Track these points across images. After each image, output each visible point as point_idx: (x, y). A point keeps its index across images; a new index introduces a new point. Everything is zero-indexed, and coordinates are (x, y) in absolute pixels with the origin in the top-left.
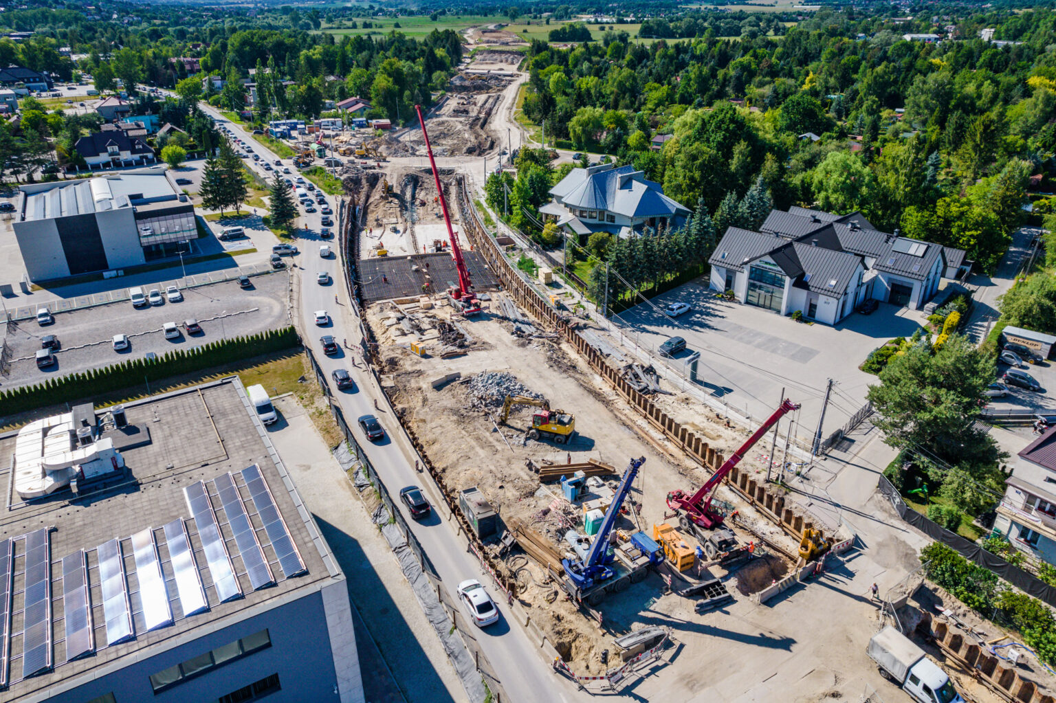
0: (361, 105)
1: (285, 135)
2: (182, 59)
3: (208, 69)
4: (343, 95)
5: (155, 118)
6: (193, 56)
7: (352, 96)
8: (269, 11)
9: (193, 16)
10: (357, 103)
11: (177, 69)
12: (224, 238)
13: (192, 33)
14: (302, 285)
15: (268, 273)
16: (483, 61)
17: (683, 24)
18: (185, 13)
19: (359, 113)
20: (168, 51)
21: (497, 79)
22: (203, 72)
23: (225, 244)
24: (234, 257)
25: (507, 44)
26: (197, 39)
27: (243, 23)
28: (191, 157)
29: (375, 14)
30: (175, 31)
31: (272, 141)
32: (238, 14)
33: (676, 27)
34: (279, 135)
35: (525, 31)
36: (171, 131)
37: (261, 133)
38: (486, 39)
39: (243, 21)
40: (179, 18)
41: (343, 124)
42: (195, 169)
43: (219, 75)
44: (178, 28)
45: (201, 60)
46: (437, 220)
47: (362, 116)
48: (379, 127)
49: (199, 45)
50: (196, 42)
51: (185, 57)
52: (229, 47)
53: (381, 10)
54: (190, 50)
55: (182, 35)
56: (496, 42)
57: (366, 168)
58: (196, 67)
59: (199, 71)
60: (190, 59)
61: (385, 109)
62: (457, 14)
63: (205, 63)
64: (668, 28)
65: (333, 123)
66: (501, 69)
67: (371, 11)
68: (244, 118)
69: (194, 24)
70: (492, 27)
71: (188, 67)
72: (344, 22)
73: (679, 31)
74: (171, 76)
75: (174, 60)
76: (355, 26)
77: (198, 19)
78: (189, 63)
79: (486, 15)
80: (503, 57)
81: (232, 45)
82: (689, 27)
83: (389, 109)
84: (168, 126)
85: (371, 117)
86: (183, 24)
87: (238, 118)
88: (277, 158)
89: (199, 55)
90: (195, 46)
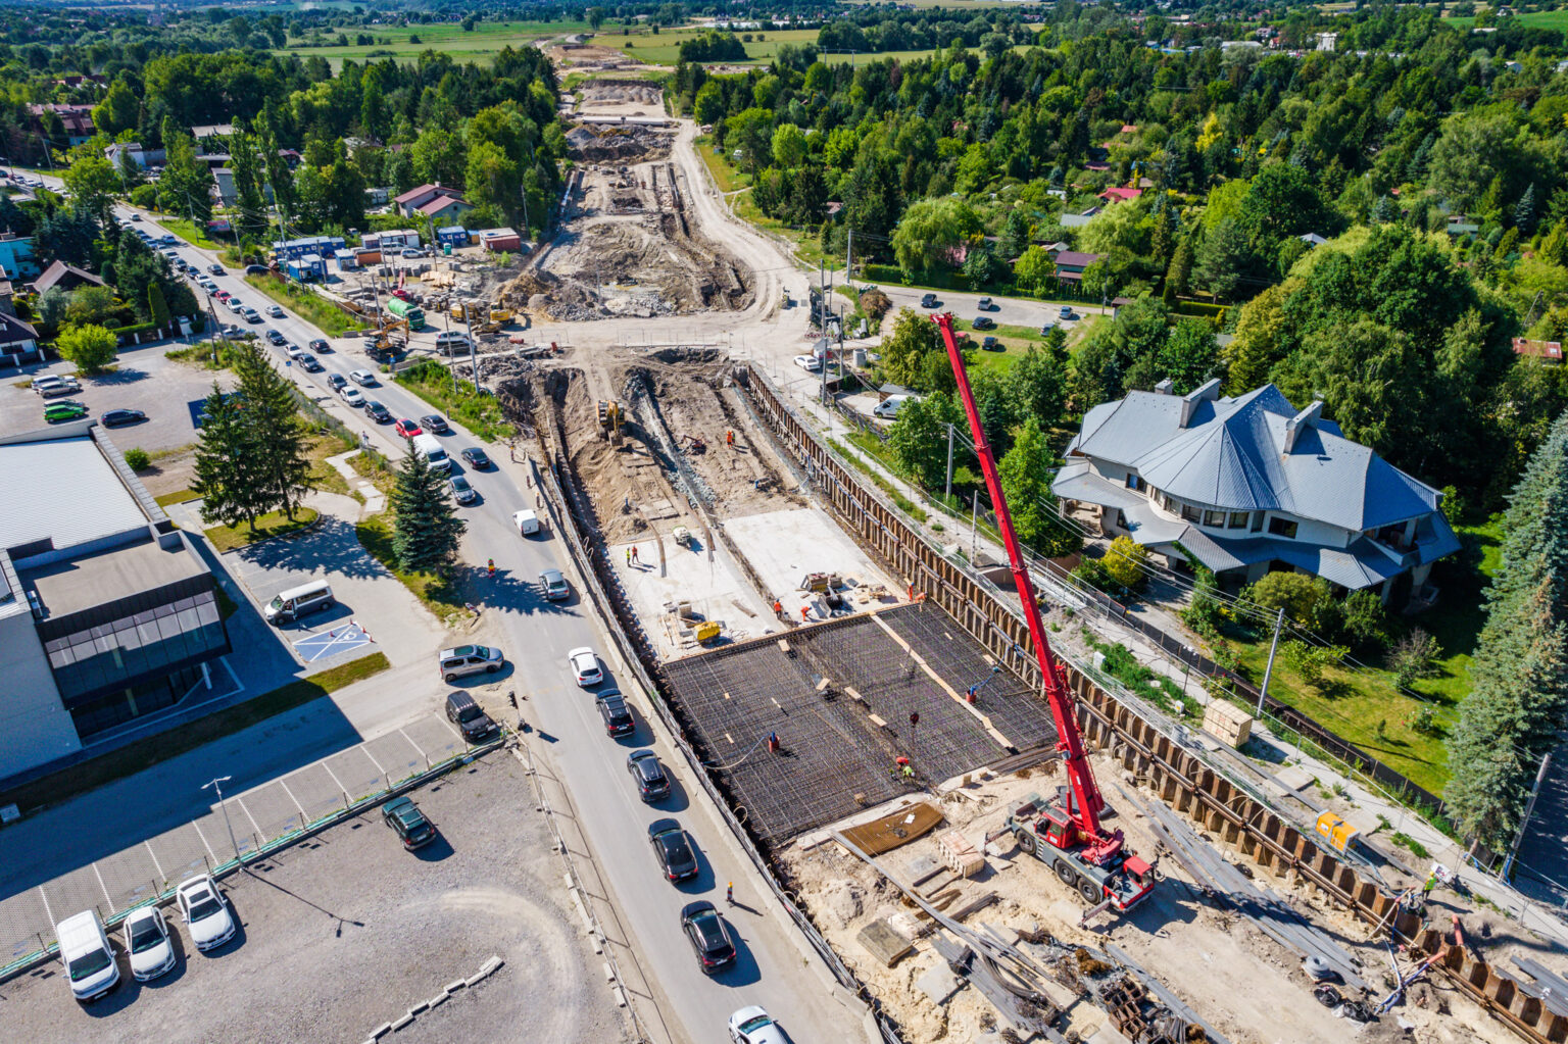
0: (445, 201)
1: (316, 275)
2: (51, 107)
3: (113, 130)
4: (406, 181)
5: (24, 245)
6: (73, 102)
7: (423, 182)
8: (186, 16)
9: (51, 24)
10: (437, 195)
11: (48, 129)
12: (283, 621)
13: (58, 56)
14: (584, 817)
15: (458, 765)
16: (600, 100)
17: (881, 29)
18: (36, 20)
19: (447, 217)
20: (19, 91)
21: (646, 132)
22: (101, 135)
23: (293, 641)
24: (338, 697)
25: (614, 67)
26: (70, 64)
27: (149, 38)
28: (127, 344)
29: (368, 21)
30: (24, 52)
31: (293, 289)
32: (133, 22)
33: (872, 35)
34: (303, 274)
35: (629, 45)
36: (69, 282)
37: (263, 272)
38: (576, 60)
39: (147, 34)
40: (26, 27)
41: (422, 242)
42: (140, 376)
43: (135, 140)
44: (30, 45)
45: (94, 109)
46: (762, 497)
47: (453, 222)
48: (498, 247)
49: (78, 80)
50: (69, 74)
51: (56, 102)
52: (149, 87)
53: (375, 15)
54: (65, 89)
55: (39, 59)
56: (595, 65)
57: (531, 357)
58: (86, 123)
59: (93, 132)
60: (68, 107)
61: (499, 208)
62: (501, 19)
63: (103, 116)
64: (860, 36)
65: (403, 241)
66: (640, 114)
67: (360, 17)
68: (215, 234)
69: (56, 39)
70: (571, 39)
71: (68, 125)
72: (323, 35)
73: (878, 41)
74: (37, 143)
75: (38, 110)
76: (344, 42)
77: (61, 30)
78: (69, 115)
79: (547, 21)
80: (633, 91)
81: (156, 82)
82: (890, 35)
83: (508, 209)
84: (59, 269)
85: (475, 224)
86: (34, 39)
87: (201, 234)
88: (320, 335)
89: (85, 97)
90: (73, 81)
